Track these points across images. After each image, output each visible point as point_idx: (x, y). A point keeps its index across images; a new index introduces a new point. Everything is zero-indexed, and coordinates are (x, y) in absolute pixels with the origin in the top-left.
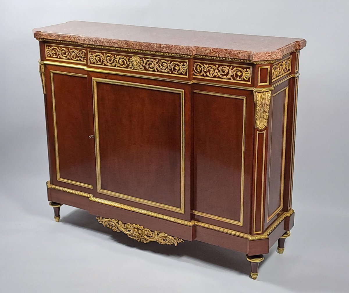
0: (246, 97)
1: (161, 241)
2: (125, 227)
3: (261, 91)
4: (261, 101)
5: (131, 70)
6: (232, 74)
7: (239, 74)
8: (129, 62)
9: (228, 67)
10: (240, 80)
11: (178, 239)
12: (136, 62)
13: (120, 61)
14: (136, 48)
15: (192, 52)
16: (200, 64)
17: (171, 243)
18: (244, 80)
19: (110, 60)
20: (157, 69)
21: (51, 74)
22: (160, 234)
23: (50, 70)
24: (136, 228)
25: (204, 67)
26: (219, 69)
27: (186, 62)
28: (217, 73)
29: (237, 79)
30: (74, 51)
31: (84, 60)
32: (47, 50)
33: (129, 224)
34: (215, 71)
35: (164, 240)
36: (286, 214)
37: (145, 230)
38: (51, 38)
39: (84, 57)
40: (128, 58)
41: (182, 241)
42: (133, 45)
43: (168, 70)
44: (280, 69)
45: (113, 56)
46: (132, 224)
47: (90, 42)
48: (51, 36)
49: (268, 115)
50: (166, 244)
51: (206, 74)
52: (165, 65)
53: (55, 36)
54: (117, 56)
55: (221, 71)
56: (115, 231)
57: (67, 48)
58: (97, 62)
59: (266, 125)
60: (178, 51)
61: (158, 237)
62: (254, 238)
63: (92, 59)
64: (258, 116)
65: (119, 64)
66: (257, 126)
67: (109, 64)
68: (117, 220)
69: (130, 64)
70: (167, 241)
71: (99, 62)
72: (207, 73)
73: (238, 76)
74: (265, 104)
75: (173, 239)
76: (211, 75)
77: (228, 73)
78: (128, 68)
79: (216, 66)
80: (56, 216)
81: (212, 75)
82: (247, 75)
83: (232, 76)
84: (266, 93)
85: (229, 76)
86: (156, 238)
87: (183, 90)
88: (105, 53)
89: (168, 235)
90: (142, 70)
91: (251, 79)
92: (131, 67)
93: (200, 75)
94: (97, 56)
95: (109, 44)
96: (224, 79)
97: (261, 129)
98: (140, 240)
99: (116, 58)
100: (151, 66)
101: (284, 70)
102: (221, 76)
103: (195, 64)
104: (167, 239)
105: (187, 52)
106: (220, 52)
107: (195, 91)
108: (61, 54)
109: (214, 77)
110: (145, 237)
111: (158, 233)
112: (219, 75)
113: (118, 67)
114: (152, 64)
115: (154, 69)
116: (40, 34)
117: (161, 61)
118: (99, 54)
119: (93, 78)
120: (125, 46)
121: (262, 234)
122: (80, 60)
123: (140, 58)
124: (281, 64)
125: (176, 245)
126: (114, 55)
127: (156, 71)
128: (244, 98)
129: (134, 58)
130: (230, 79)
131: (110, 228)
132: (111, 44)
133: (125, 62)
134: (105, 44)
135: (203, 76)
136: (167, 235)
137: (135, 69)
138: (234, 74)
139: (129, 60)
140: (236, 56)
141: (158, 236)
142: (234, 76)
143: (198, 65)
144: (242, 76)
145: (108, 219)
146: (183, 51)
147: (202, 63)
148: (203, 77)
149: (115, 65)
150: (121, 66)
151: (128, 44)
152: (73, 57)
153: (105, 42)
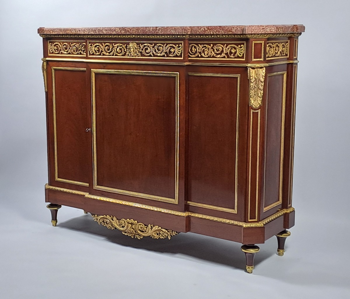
0: (240, 75)
1: (155, 235)
2: (119, 223)
3: (255, 66)
4: (255, 77)
5: (128, 57)
6: (226, 52)
7: (233, 51)
8: (127, 49)
9: (222, 45)
10: (234, 57)
11: (172, 231)
12: (133, 49)
13: (118, 49)
14: (133, 33)
15: (187, 31)
16: (195, 45)
17: (165, 237)
18: (238, 57)
19: (108, 50)
20: (153, 53)
21: (53, 70)
22: (154, 228)
23: (52, 67)
24: (130, 223)
25: (199, 48)
26: (214, 48)
27: (181, 44)
28: (211, 52)
29: (231, 56)
30: (75, 45)
31: (84, 53)
32: (49, 46)
33: (123, 219)
34: (210, 50)
35: (158, 234)
36: (285, 211)
37: (139, 225)
38: (54, 33)
39: (84, 50)
40: (125, 45)
41: (175, 233)
42: (130, 31)
43: (164, 54)
44: (276, 50)
45: (111, 45)
46: (126, 220)
47: (89, 32)
48: (54, 31)
49: (263, 93)
50: (159, 237)
51: (201, 55)
52: (161, 48)
53: (57, 30)
54: (115, 45)
55: (215, 50)
56: (110, 228)
57: (69, 43)
58: (96, 53)
59: (261, 104)
60: (173, 32)
61: (151, 231)
62: (248, 225)
63: (91, 50)
64: (252, 94)
65: (117, 52)
66: (251, 104)
67: (108, 54)
68: (111, 216)
69: (128, 51)
70: (161, 235)
71: (98, 53)
72: (201, 53)
73: (232, 53)
74: (260, 81)
75: (166, 231)
76: (205, 55)
77: (222, 51)
78: (125, 56)
79: (210, 46)
80: (53, 219)
81: (207, 55)
82: (241, 51)
83: (227, 54)
84: (261, 70)
85: (223, 55)
86: (150, 232)
87: (178, 73)
88: (104, 42)
89: (162, 228)
90: (139, 56)
91: (245, 55)
92: (128, 55)
93: (195, 56)
94: (96, 46)
95: (107, 32)
96: (218, 58)
97: (255, 107)
98: (134, 236)
99: (114, 47)
100: (147, 51)
101: (280, 52)
102: (216, 55)
103: (190, 45)
104: (161, 232)
105: (182, 32)
106: (214, 29)
107: (190, 74)
108: (63, 49)
109: (208, 57)
110: (139, 232)
111: (151, 227)
112: (213, 55)
113: (116, 55)
114: (149, 49)
115: (150, 54)
116: (43, 30)
117: (157, 45)
118: (98, 44)
119: (92, 69)
120: (123, 32)
121: (257, 222)
122: (81, 54)
123: (138, 44)
124: (277, 45)
125: (169, 238)
126: (112, 43)
127: (152, 56)
128: (238, 76)
129: (131, 45)
130: (224, 57)
131: (105, 226)
132: (109, 31)
133: (123, 50)
134: (103, 33)
135: (198, 57)
136: (160, 228)
137: (132, 56)
138: (228, 52)
139: (126, 47)
140: (230, 31)
141: (151, 229)
142: (229, 53)
143: (193, 47)
144: (236, 52)
145: (103, 216)
146: (178, 30)
147: (197, 44)
148: (198, 59)
149: (113, 54)
150: (118, 54)
151: (126, 30)
152: (74, 51)
153: (103, 30)
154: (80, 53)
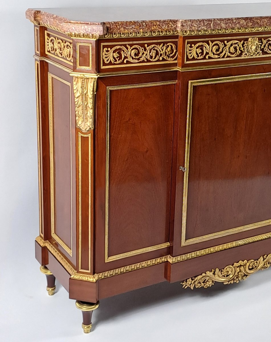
5: (247, 58)
8: (244, 47)
13: (232, 48)
19: (218, 50)
30: (154, 47)
42: (260, 22)
45: (223, 43)
47: (200, 27)
54: (227, 43)
57: (142, 45)
58: (198, 56)
63: (190, 53)
65: (230, 52)
67: (216, 56)
69: (245, 50)
71: (201, 56)
78: (241, 56)
90: (259, 55)
92: (246, 54)
94: (198, 47)
95: (227, 25)
99: (226, 46)
100: (270, 47)
108: (131, 56)
113: (228, 57)
118: (201, 43)
120: (250, 25)
123: (259, 39)
126: (223, 41)
133: (238, 49)
134: (220, 27)
137: (251, 56)
139: (243, 44)
149: (223, 55)
150: (231, 56)
151: (254, 21)
152: (151, 57)
153: (222, 23)
154: (163, 58)
